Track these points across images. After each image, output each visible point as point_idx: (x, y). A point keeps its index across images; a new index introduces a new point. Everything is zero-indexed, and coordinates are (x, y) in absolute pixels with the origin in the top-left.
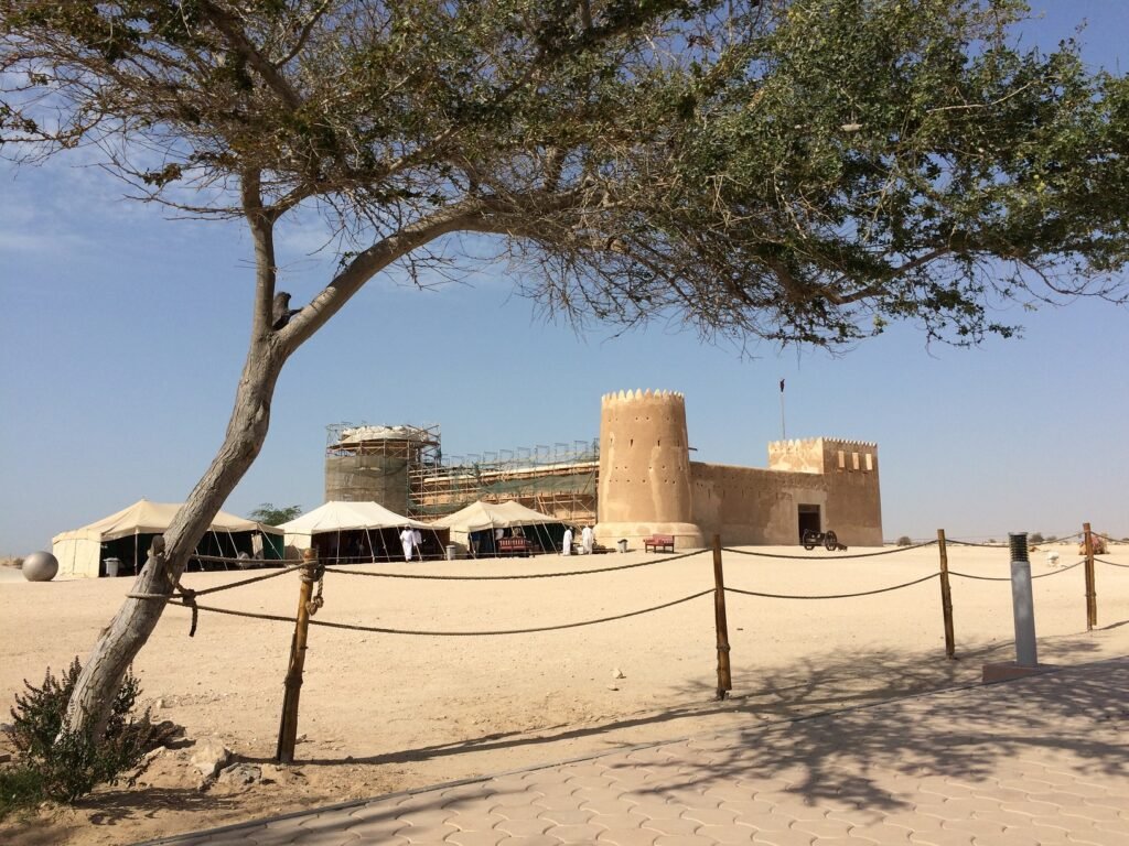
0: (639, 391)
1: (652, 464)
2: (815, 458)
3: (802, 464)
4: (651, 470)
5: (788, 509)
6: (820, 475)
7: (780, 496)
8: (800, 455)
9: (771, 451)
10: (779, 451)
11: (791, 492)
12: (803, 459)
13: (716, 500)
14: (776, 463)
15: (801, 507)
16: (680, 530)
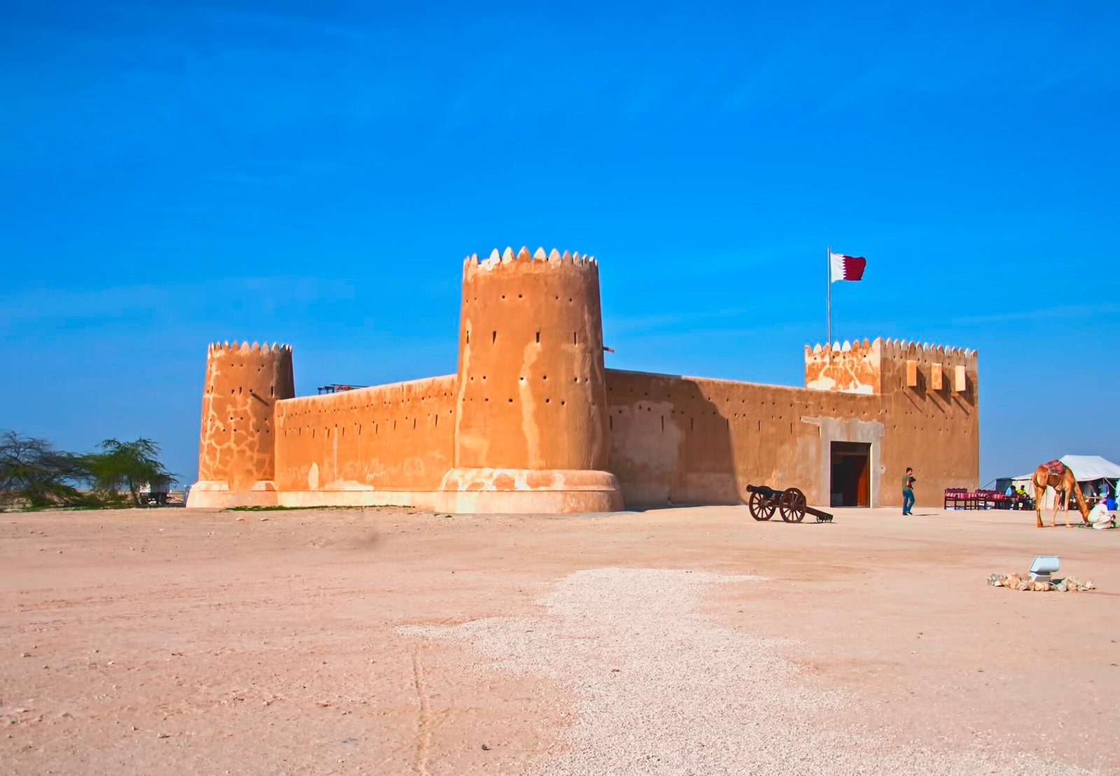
0: (508, 251)
1: (526, 372)
2: (869, 370)
3: (851, 379)
4: (523, 383)
5: (812, 450)
6: (874, 397)
7: (797, 428)
8: (848, 367)
9: (809, 360)
10: (819, 360)
11: (818, 422)
12: (852, 373)
13: (675, 433)
14: (815, 378)
15: (835, 446)
16: (568, 482)
